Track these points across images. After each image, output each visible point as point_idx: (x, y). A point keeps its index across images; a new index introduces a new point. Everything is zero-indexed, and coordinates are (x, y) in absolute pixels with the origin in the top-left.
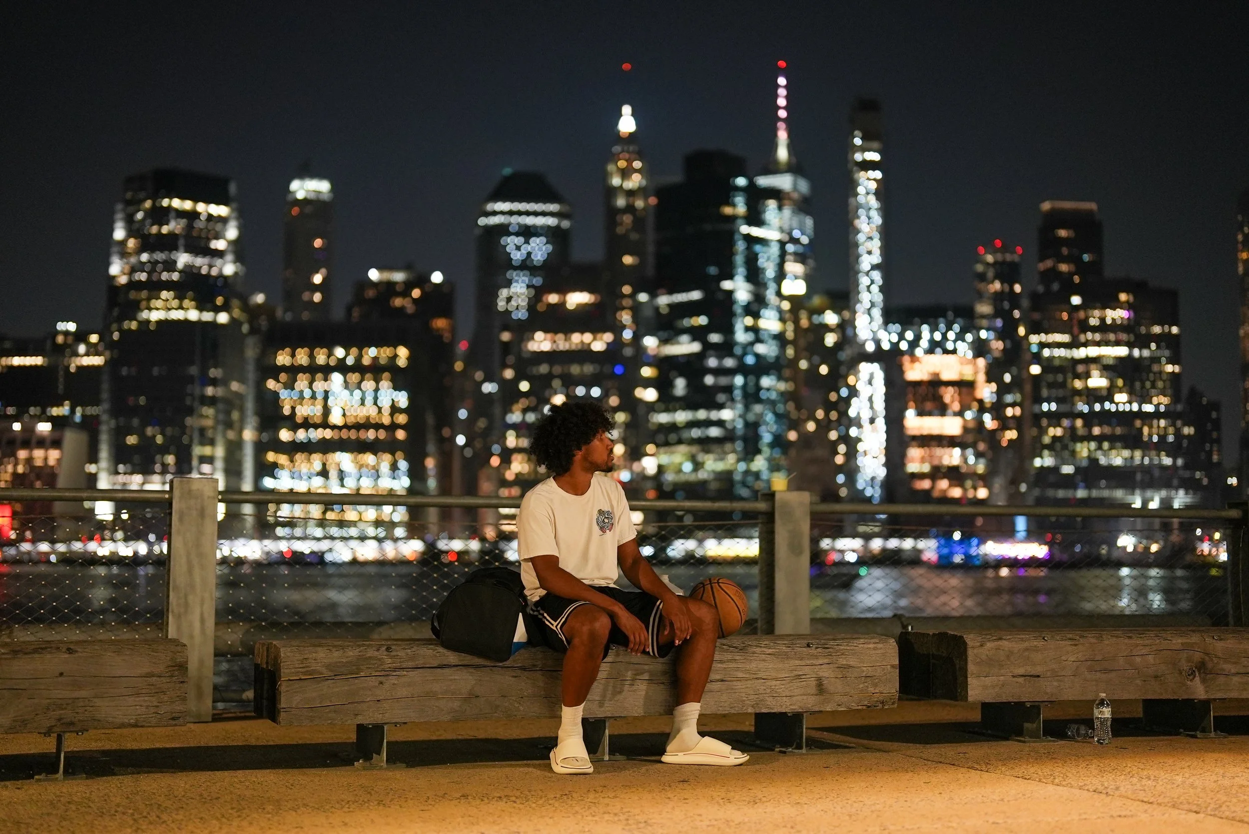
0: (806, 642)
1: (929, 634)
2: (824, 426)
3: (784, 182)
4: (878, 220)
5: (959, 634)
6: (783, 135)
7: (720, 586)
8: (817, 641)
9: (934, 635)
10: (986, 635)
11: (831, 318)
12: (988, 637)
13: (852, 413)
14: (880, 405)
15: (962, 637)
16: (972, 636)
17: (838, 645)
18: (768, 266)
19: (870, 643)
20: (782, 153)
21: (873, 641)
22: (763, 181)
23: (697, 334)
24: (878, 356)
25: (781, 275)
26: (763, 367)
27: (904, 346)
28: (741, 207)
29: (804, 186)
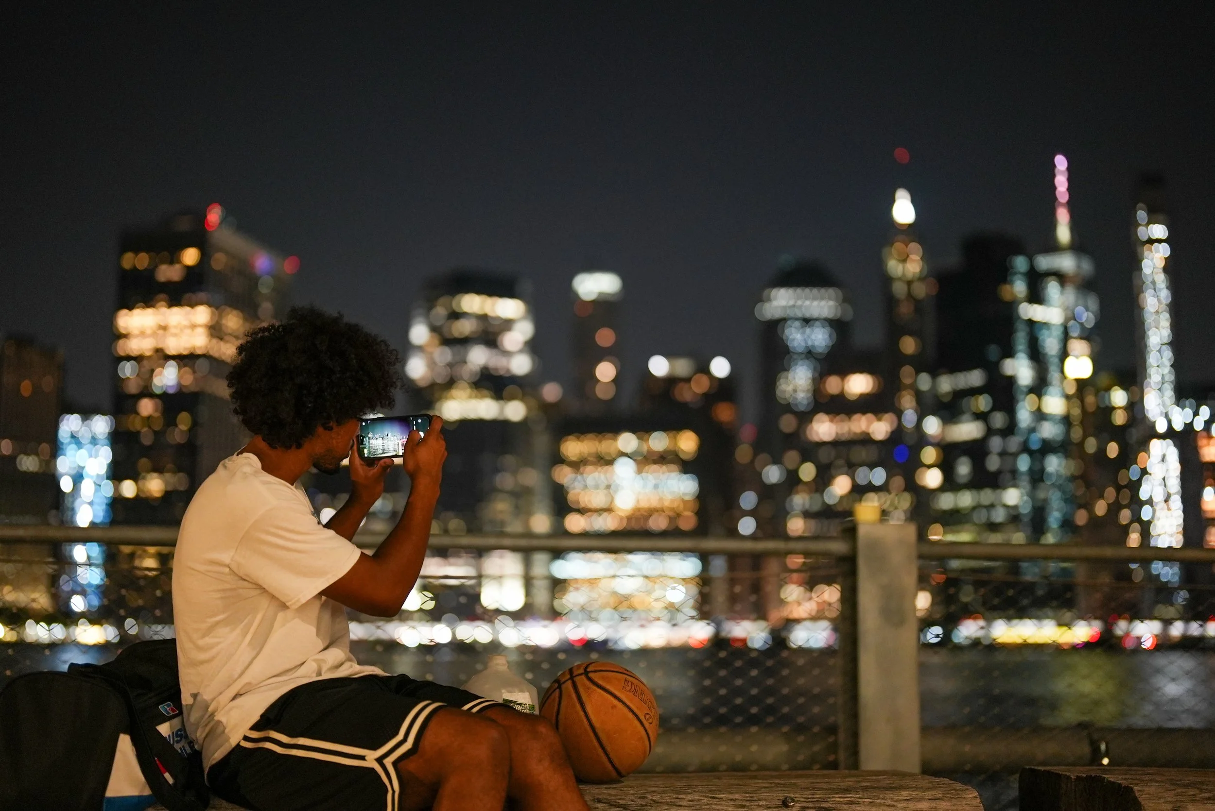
0: (781, 796)
1: (1068, 778)
2: (1114, 509)
3: (1066, 263)
4: (1165, 295)
5: (1124, 783)
6: (1063, 217)
7: (590, 680)
8: (807, 794)
9: (1078, 778)
10: (1186, 786)
11: (1119, 397)
12: (1191, 792)
13: (1144, 495)
14: (1174, 485)
15: (1129, 790)
16: (1151, 789)
17: (851, 803)
18: (1051, 344)
19: (920, 800)
20: (1064, 234)
21: (930, 794)
22: (1044, 262)
23: (981, 416)
24: (1170, 434)
25: (1064, 354)
26: (1047, 447)
27: (1199, 425)
28: (1019, 287)
29: (1087, 266)
